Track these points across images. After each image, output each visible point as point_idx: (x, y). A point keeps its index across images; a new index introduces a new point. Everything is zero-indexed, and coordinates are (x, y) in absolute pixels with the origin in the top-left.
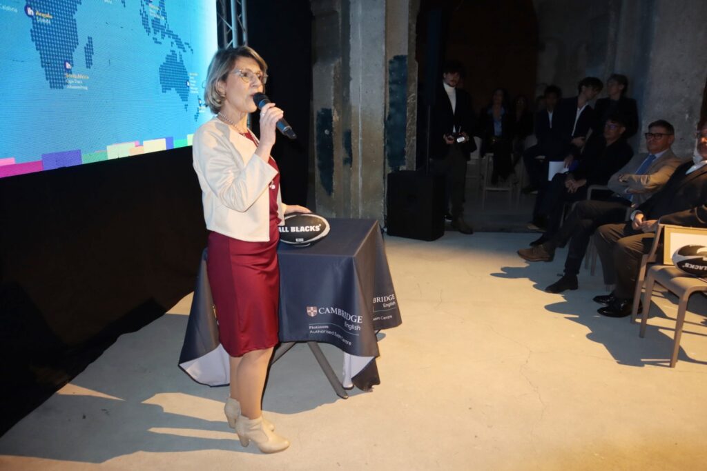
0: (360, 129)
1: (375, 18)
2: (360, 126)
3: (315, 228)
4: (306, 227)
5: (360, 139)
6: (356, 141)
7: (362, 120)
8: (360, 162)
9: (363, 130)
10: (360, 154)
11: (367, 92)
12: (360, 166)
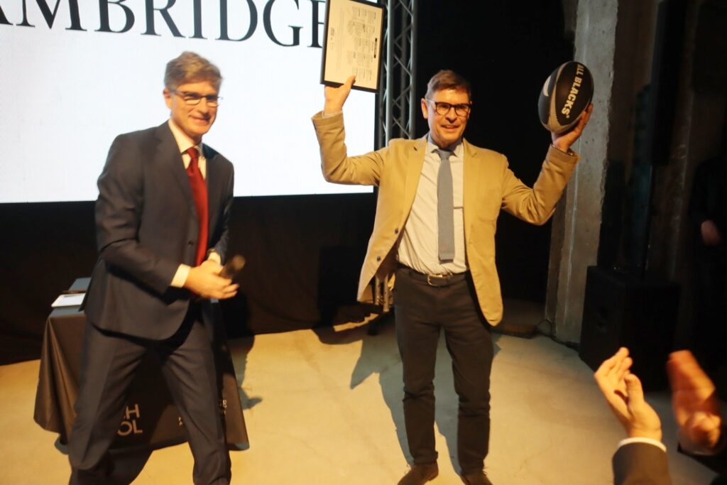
0: (576, 195)
1: (604, 32)
2: (576, 191)
3: (568, 107)
4: (574, 97)
5: (575, 209)
6: (570, 212)
7: (579, 182)
8: (572, 242)
9: (579, 197)
10: (573, 231)
11: (587, 142)
12: (571, 248)
